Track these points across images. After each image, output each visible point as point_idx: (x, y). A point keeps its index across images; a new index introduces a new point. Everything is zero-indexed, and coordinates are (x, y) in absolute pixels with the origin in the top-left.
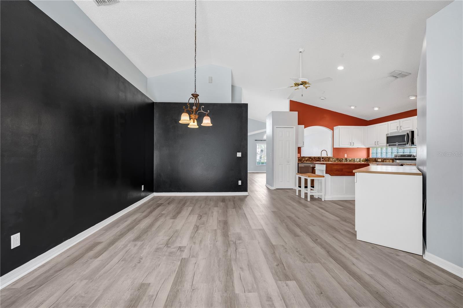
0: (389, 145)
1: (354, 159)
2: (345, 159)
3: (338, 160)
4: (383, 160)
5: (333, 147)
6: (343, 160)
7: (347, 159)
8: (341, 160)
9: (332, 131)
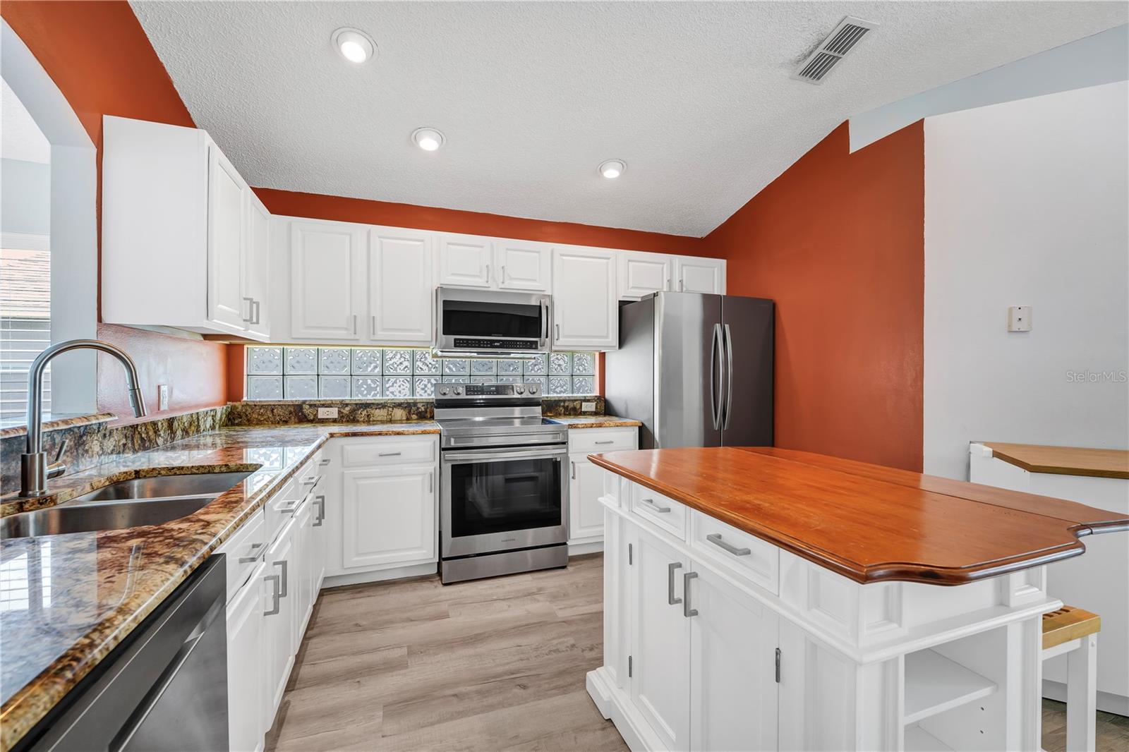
0: (458, 344)
1: (198, 419)
2: (165, 425)
3: (137, 436)
4: (352, 411)
5: (100, 319)
6: (156, 432)
7: (176, 424)
8: (150, 441)
9: (94, 150)
